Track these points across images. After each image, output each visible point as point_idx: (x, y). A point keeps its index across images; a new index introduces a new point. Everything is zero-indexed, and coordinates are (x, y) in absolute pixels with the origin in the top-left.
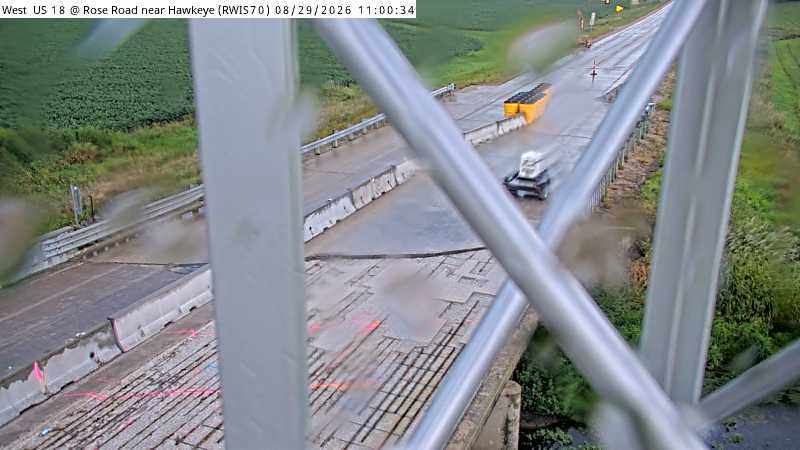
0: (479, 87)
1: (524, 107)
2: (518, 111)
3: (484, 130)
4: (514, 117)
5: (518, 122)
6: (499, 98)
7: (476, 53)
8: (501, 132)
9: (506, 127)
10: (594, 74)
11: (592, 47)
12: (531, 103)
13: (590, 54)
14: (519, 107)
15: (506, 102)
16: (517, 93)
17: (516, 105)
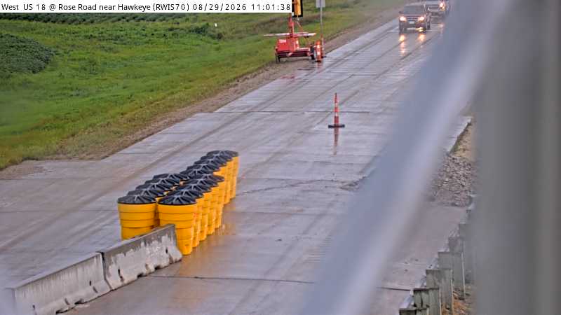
0: (47, 165)
1: (170, 213)
2: (156, 222)
3: (68, 278)
4: (148, 241)
5: (156, 253)
6: (105, 192)
7: (33, 78)
8: (115, 282)
9: (129, 267)
10: (336, 126)
11: (326, 62)
12: (187, 201)
13: (322, 77)
14: (156, 213)
15: (121, 201)
16: (150, 176)
17: (149, 207)
